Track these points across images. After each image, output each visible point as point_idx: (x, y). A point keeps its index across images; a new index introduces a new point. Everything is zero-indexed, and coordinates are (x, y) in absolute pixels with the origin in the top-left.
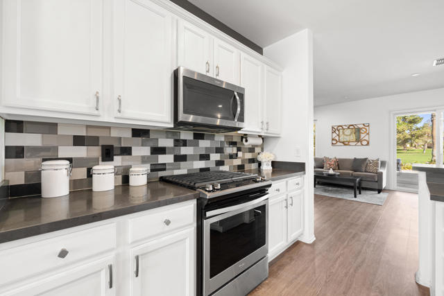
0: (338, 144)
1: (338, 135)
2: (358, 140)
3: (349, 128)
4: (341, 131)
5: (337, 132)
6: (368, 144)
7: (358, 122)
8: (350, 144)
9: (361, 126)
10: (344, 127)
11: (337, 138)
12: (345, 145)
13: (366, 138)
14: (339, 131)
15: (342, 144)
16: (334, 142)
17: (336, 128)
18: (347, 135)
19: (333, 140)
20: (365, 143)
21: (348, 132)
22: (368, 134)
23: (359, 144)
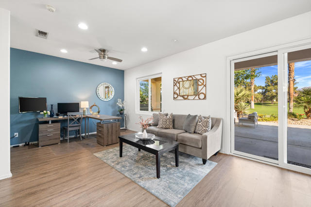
0: (179, 98)
1: (179, 88)
2: (197, 93)
3: (188, 80)
4: (181, 83)
5: (178, 85)
6: (205, 98)
7: (196, 72)
8: (189, 98)
9: (199, 77)
10: (184, 79)
11: (178, 92)
12: (185, 99)
13: (203, 91)
14: (179, 83)
15: (182, 98)
16: (176, 96)
17: (177, 80)
18: (186, 88)
19: (174, 93)
20: (202, 96)
21: (187, 84)
22: (205, 86)
23: (197, 97)
